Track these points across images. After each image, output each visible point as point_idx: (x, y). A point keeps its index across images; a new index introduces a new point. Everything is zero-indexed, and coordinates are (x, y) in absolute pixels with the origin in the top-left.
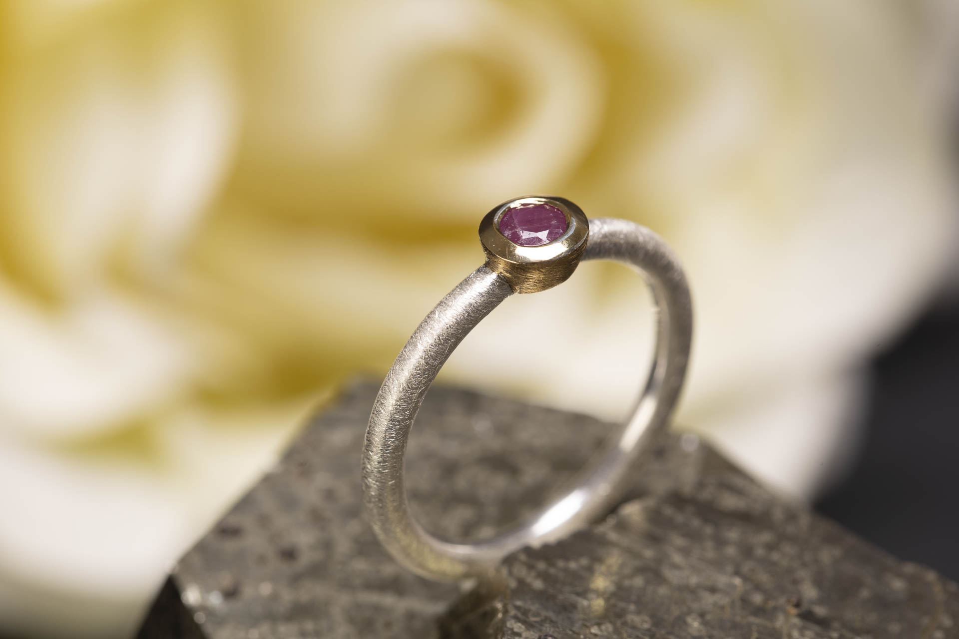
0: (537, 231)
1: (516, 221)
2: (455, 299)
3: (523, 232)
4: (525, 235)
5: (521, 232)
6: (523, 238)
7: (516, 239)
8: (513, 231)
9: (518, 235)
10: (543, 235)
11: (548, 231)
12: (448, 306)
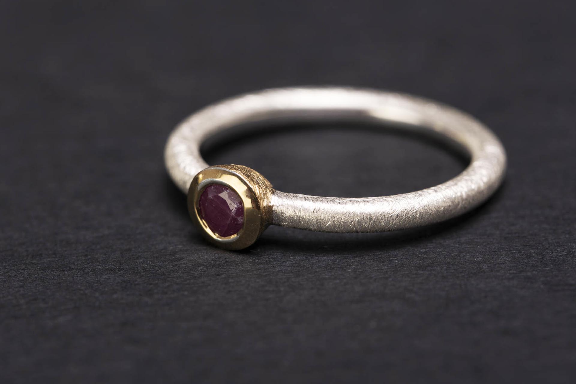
0: (224, 202)
1: (229, 222)
2: (309, 220)
3: (232, 209)
4: (233, 206)
5: (233, 211)
6: (236, 206)
7: (241, 209)
8: (236, 217)
9: (236, 211)
10: (224, 195)
11: (219, 195)
12: (317, 220)
